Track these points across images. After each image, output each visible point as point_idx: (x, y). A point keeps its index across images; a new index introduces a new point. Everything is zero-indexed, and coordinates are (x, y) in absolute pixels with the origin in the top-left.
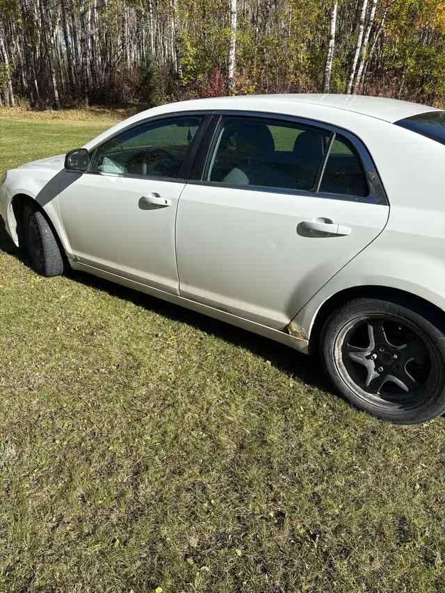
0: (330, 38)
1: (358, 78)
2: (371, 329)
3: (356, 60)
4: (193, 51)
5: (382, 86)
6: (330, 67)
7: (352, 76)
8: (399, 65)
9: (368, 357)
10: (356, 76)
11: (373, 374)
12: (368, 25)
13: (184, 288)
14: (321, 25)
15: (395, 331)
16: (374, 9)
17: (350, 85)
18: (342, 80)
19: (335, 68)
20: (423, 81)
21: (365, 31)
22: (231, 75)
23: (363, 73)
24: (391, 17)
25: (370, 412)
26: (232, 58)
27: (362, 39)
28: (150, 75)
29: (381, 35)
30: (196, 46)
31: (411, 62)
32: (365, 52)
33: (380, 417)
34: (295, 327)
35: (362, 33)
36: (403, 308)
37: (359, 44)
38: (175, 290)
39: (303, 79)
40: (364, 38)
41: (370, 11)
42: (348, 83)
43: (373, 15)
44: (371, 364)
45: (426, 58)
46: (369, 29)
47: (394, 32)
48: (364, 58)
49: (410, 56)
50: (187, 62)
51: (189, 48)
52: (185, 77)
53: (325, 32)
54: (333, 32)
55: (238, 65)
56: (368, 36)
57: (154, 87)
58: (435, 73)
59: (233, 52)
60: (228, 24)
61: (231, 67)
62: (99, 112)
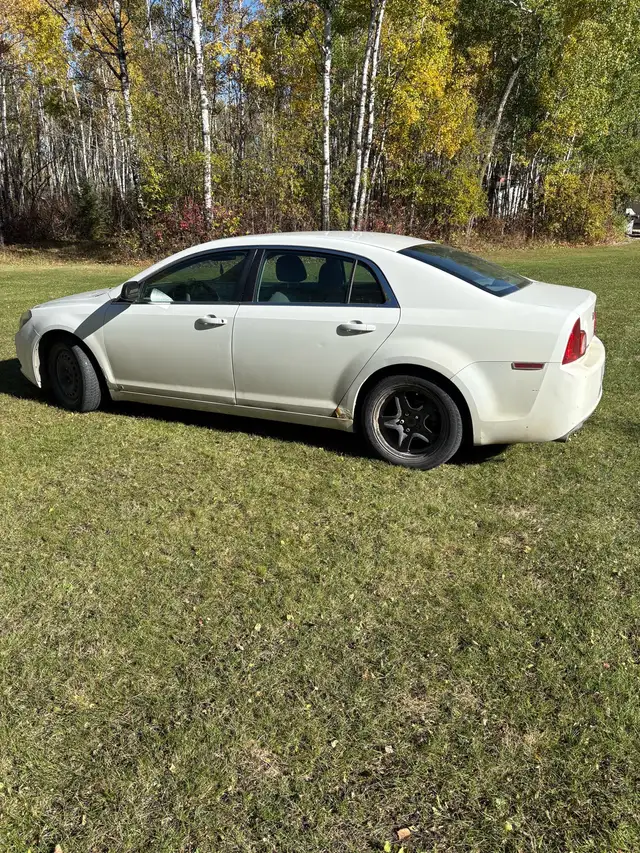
0: (324, 163)
1: (362, 207)
2: (398, 400)
3: (357, 188)
4: (158, 177)
5: (389, 216)
6: (328, 195)
7: (355, 205)
8: (405, 192)
9: (398, 423)
10: (358, 204)
11: (403, 436)
12: (367, 148)
13: (240, 396)
14: (313, 149)
15: (414, 397)
16: (371, 130)
17: (353, 216)
18: (343, 210)
19: (333, 196)
20: (436, 209)
21: (364, 154)
22: (209, 206)
23: (366, 203)
24: (391, 139)
25: (404, 466)
26: (208, 185)
27: (361, 165)
28: (90, 205)
29: (383, 158)
30: (160, 172)
31: (419, 189)
32: (365, 178)
33: (413, 467)
34: (341, 410)
35: (360, 158)
36: (417, 378)
37: (359, 170)
38: (232, 399)
39: (298, 211)
40: (363, 162)
41: (367, 134)
42: (350, 214)
43: (370, 137)
44: (401, 428)
45: (435, 185)
46: (368, 152)
47: (397, 156)
48: (365, 185)
49: (418, 183)
50: (150, 190)
51: (154, 174)
52: (149, 207)
53: (319, 156)
54: (327, 156)
55: (216, 193)
56: (367, 160)
57: (97, 219)
58: (447, 201)
59: (208, 178)
60: (201, 147)
61: (208, 196)
62: (24, 253)
